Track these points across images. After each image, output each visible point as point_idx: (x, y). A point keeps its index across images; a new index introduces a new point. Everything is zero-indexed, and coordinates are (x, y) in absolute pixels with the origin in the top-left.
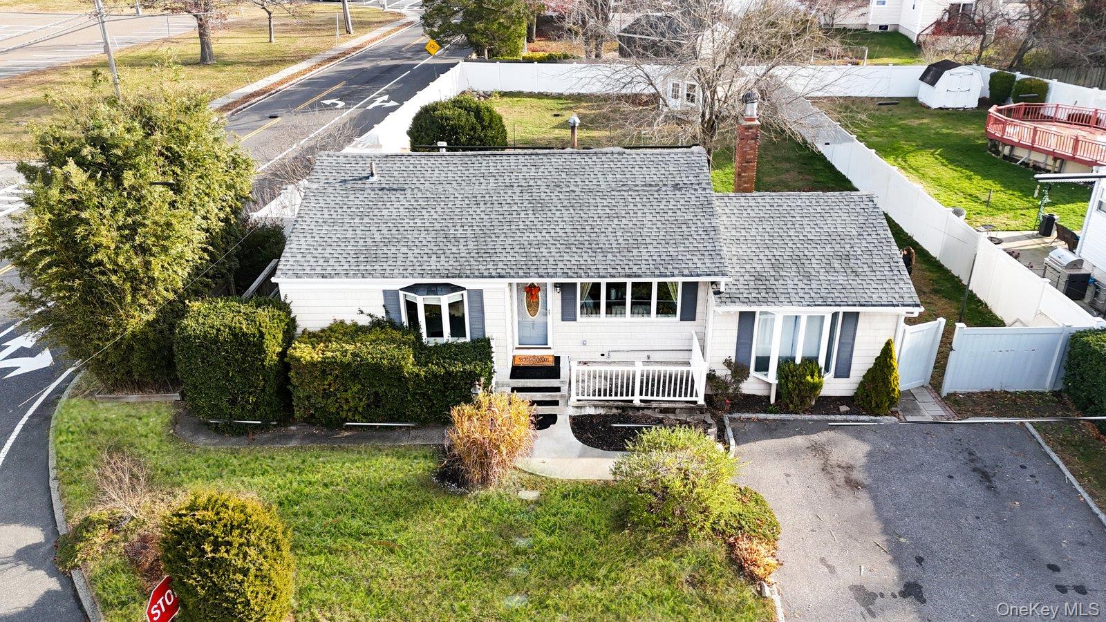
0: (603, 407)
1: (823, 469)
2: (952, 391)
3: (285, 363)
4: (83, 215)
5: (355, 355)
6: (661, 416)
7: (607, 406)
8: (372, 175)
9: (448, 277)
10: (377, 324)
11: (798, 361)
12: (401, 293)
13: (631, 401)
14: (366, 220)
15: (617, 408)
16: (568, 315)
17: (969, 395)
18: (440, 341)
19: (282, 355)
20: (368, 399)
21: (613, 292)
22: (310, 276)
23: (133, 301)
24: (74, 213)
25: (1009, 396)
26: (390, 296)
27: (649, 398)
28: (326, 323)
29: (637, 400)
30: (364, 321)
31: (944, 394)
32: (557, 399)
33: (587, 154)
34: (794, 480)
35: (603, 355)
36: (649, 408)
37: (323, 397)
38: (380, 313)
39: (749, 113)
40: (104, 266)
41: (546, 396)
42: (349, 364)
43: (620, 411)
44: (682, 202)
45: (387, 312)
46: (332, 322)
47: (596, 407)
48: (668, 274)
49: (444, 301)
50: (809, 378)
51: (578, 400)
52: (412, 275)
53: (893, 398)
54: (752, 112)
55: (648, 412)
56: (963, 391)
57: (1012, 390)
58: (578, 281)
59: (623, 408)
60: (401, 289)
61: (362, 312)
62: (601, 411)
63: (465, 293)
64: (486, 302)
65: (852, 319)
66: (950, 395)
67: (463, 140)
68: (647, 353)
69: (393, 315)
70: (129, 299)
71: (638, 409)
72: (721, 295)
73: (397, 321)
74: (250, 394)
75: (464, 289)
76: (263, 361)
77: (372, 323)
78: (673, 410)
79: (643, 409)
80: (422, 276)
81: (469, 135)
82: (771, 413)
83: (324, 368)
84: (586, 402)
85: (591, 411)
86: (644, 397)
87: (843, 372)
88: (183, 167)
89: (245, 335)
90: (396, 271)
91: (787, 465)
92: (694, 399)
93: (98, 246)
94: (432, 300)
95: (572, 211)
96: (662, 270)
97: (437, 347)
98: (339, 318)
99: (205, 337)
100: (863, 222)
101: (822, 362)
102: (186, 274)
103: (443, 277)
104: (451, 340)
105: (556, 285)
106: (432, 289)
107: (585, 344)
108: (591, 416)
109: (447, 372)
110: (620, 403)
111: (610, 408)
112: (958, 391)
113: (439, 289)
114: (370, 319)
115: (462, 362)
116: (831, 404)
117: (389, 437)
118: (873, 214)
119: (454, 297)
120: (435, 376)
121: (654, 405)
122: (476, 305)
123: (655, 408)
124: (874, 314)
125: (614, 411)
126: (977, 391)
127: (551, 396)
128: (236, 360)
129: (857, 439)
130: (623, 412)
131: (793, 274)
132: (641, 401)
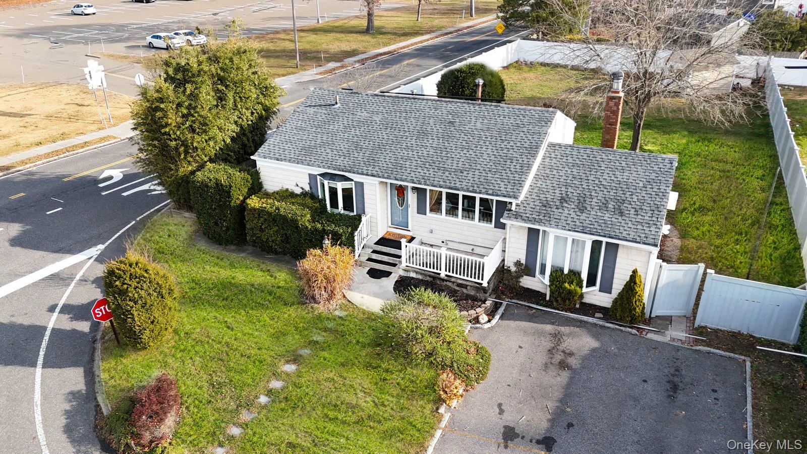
0: (421, 274)
1: (549, 350)
2: (703, 324)
3: (243, 206)
4: (162, 106)
5: (278, 209)
6: (457, 288)
7: (423, 274)
8: (336, 103)
9: (343, 171)
10: (304, 194)
11: (566, 271)
12: (318, 177)
13: (439, 274)
14: (319, 130)
15: (430, 276)
16: (421, 210)
17: (716, 331)
18: (336, 211)
19: (244, 201)
20: (282, 237)
21: (466, 201)
22: (271, 158)
23: (185, 158)
24: (157, 104)
25: (752, 339)
26: (312, 177)
27: (451, 274)
28: (277, 189)
29: (443, 274)
30: (298, 191)
31: (696, 325)
32: (397, 263)
33: (473, 104)
34: (522, 352)
35: (443, 242)
36: (450, 282)
37: (260, 231)
38: (307, 188)
39: (615, 86)
40: (170, 136)
41: (391, 260)
42: (271, 213)
43: (432, 279)
44: (519, 144)
45: (311, 188)
46: (281, 188)
47: (417, 273)
48: (478, 191)
49: (340, 186)
50: (567, 285)
51: (407, 266)
52: (324, 167)
53: (634, 315)
54: (618, 86)
55: (448, 283)
56: (713, 326)
57: (757, 336)
58: (428, 188)
59: (434, 278)
60: (319, 175)
61: (297, 185)
62: (420, 277)
63: (353, 183)
64: (365, 191)
65: (613, 249)
66: (700, 327)
67: (467, 92)
68: (472, 247)
69: (314, 191)
70: (182, 156)
71: (443, 280)
72: (511, 212)
73: (316, 194)
74: (224, 221)
75: (352, 180)
76: (230, 202)
77: (302, 193)
78: (466, 287)
79: (446, 281)
80: (329, 168)
81: (472, 89)
82: (541, 305)
83: (260, 212)
84: (410, 268)
85: (413, 275)
86: (447, 273)
87: (606, 288)
88: (227, 86)
89: (222, 185)
90: (317, 163)
91: (526, 341)
92: (480, 281)
93: (167, 125)
94: (333, 184)
95: (441, 141)
96: (475, 188)
97: (333, 215)
98: (285, 187)
99: (202, 183)
100: (654, 178)
101: (584, 276)
102: (218, 149)
103: (340, 171)
104: (343, 212)
105: (414, 188)
106: (332, 177)
107: (432, 232)
108: (413, 278)
109: (324, 230)
110: (431, 274)
111: (426, 275)
112: (709, 325)
113: (337, 178)
114: (301, 190)
115: (335, 225)
116: (589, 309)
117: (291, 263)
118: (665, 173)
119: (347, 185)
120: (316, 230)
121: (453, 280)
122: (359, 192)
123: (454, 282)
124: (631, 248)
125: (428, 278)
126: (725, 329)
127: (394, 260)
128: (217, 199)
129: (593, 338)
130: (434, 280)
131: (573, 206)
132: (446, 275)
